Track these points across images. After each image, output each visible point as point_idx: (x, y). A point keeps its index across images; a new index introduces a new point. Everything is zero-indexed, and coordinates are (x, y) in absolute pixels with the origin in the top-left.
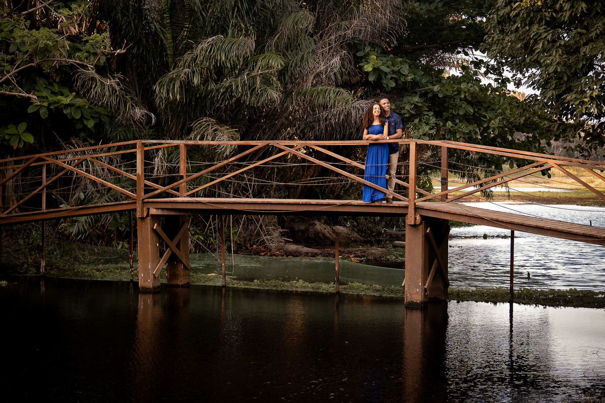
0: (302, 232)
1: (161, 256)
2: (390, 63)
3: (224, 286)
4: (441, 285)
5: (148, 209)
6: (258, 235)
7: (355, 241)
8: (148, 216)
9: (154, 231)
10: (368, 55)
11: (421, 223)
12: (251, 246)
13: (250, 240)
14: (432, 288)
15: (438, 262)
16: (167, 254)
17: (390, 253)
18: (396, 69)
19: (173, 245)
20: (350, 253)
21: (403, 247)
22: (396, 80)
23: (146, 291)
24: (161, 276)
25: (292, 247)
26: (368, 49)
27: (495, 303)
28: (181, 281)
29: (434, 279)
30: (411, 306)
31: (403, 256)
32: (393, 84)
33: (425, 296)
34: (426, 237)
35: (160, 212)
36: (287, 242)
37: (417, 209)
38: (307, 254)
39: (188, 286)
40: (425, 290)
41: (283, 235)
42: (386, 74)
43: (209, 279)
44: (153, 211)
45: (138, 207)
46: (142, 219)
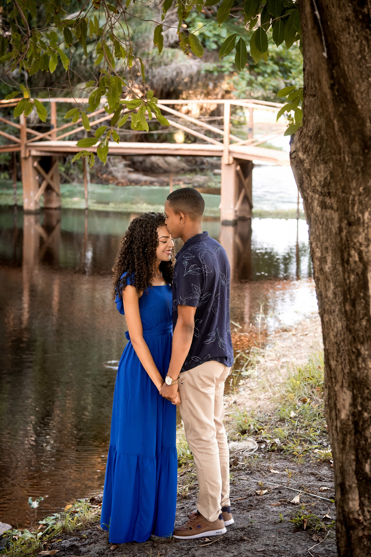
0: (141, 163)
1: (40, 186)
2: (211, 28)
3: (87, 209)
4: (247, 207)
5: (30, 151)
6: (107, 166)
7: (183, 170)
8: (30, 155)
9: (35, 168)
10: (193, 21)
11: (233, 163)
12: (102, 175)
13: (101, 170)
14: (241, 210)
15: (246, 191)
16: (44, 185)
17: (210, 181)
18: (216, 33)
19: (48, 177)
20: (179, 180)
21: (220, 174)
22: (216, 43)
23: (29, 213)
24: (40, 200)
25: (134, 176)
26: (194, 15)
27: (287, 220)
28: (54, 205)
29: (243, 202)
30: (226, 223)
31: (220, 183)
32: (214, 46)
33: (236, 216)
34: (237, 173)
35: (38, 154)
36: (130, 172)
37: (230, 152)
38: (146, 183)
39: (59, 208)
40: (236, 212)
41: (126, 166)
42: (209, 38)
43: (75, 203)
44: (34, 153)
45: (22, 149)
46: (26, 158)
